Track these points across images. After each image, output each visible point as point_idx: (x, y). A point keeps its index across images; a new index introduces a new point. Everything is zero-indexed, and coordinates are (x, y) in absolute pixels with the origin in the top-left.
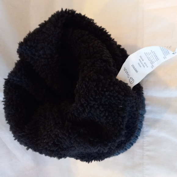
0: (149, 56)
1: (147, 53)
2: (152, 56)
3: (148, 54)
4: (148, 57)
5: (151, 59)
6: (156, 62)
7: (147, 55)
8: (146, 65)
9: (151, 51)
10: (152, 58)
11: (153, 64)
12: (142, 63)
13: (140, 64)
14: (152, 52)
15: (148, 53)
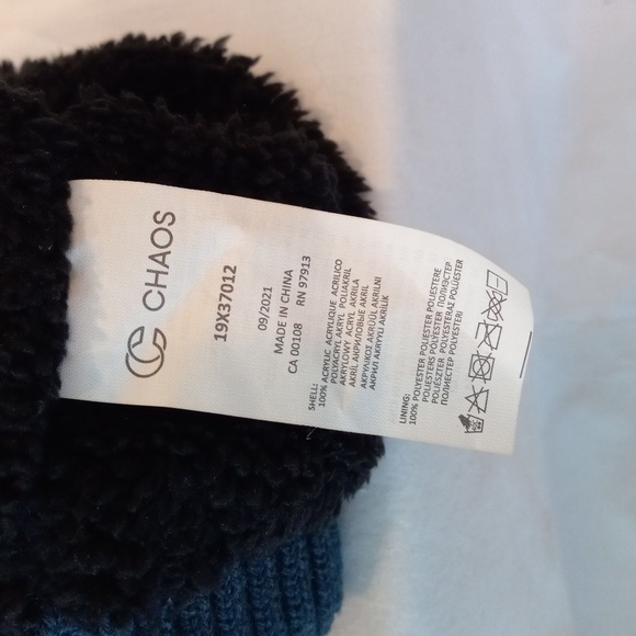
0: (348, 309)
1: (348, 272)
2: (360, 324)
3: (351, 284)
4: (339, 311)
5: (344, 337)
6: (352, 384)
7: (339, 293)
8: (295, 350)
9: (378, 281)
10: (352, 340)
11: (331, 387)
12: (283, 311)
13: (275, 305)
14: (375, 294)
15: (352, 278)
